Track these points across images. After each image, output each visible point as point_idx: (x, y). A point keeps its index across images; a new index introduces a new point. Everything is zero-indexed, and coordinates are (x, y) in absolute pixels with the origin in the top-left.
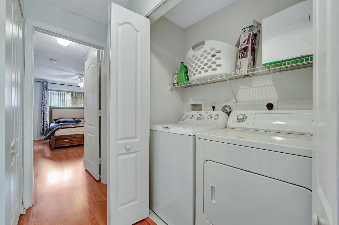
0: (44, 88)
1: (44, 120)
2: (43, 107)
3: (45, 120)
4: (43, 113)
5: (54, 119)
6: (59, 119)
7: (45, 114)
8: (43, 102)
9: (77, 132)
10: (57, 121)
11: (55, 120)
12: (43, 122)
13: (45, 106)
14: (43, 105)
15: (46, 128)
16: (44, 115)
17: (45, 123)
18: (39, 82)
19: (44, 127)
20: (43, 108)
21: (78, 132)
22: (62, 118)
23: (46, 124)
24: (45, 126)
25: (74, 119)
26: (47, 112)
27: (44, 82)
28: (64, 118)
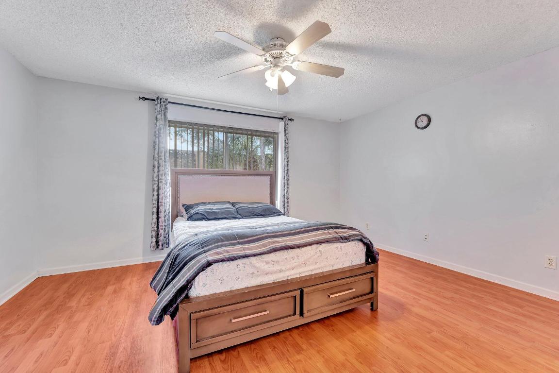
0: (159, 116)
1: (158, 208)
2: (156, 170)
3: (161, 208)
4: (156, 188)
5: (183, 206)
6: (197, 204)
7: (161, 192)
8: (156, 156)
9: (276, 272)
10: (192, 212)
11: (188, 208)
12: (158, 214)
13: (161, 168)
14: (156, 163)
15: (165, 230)
16: (158, 195)
17: (162, 215)
18: (146, 99)
19: (160, 227)
20: (156, 174)
21: (281, 271)
22: (204, 203)
23: (163, 218)
24: (160, 224)
25: (233, 204)
26: (166, 184)
27: (158, 98)
28: (209, 203)
